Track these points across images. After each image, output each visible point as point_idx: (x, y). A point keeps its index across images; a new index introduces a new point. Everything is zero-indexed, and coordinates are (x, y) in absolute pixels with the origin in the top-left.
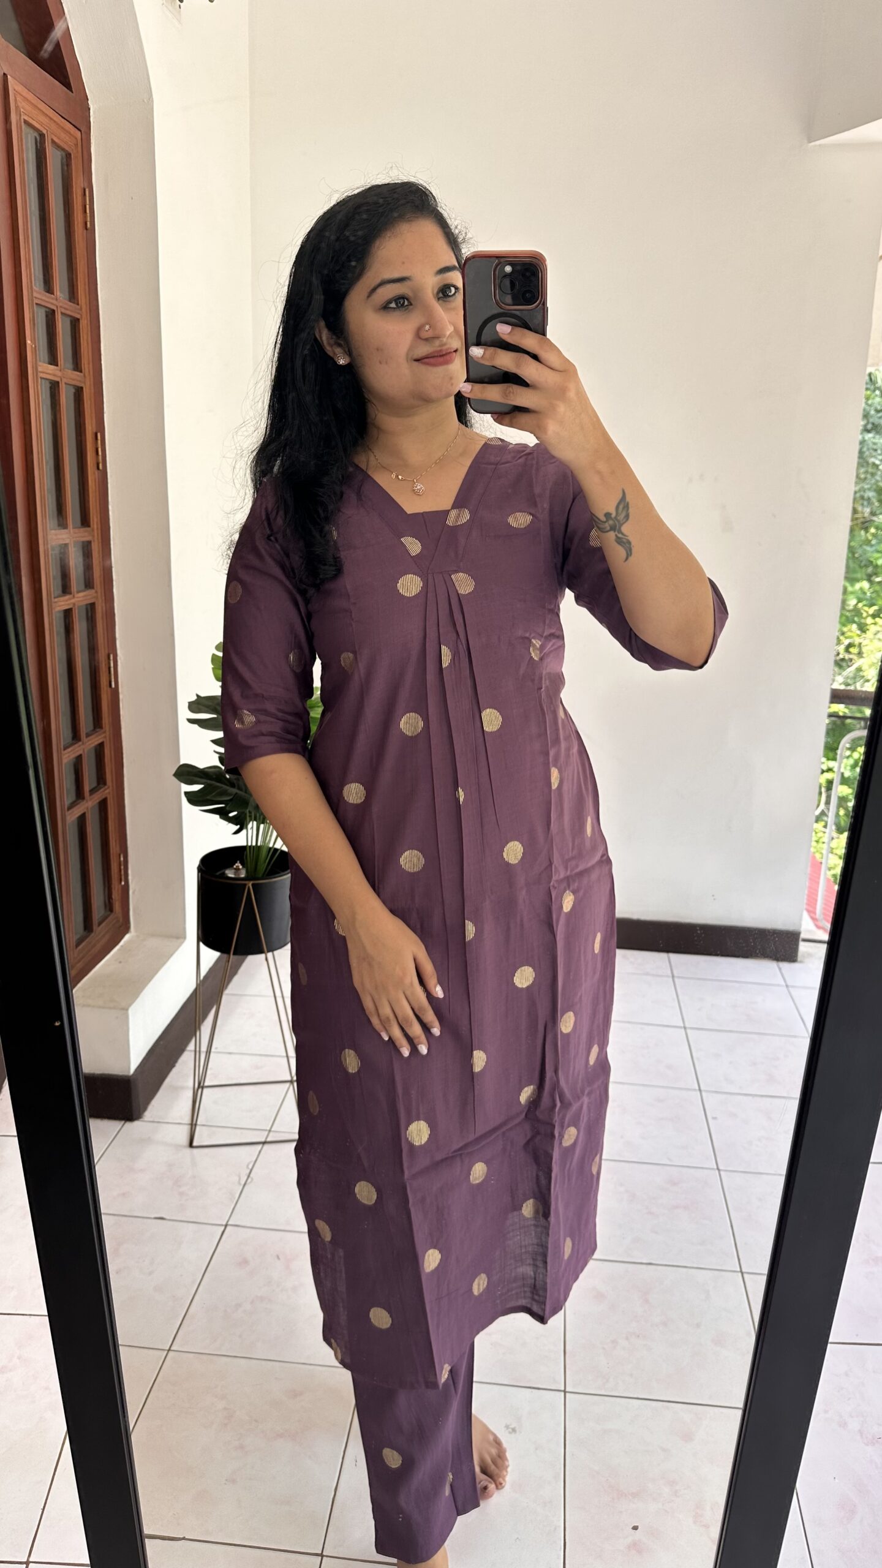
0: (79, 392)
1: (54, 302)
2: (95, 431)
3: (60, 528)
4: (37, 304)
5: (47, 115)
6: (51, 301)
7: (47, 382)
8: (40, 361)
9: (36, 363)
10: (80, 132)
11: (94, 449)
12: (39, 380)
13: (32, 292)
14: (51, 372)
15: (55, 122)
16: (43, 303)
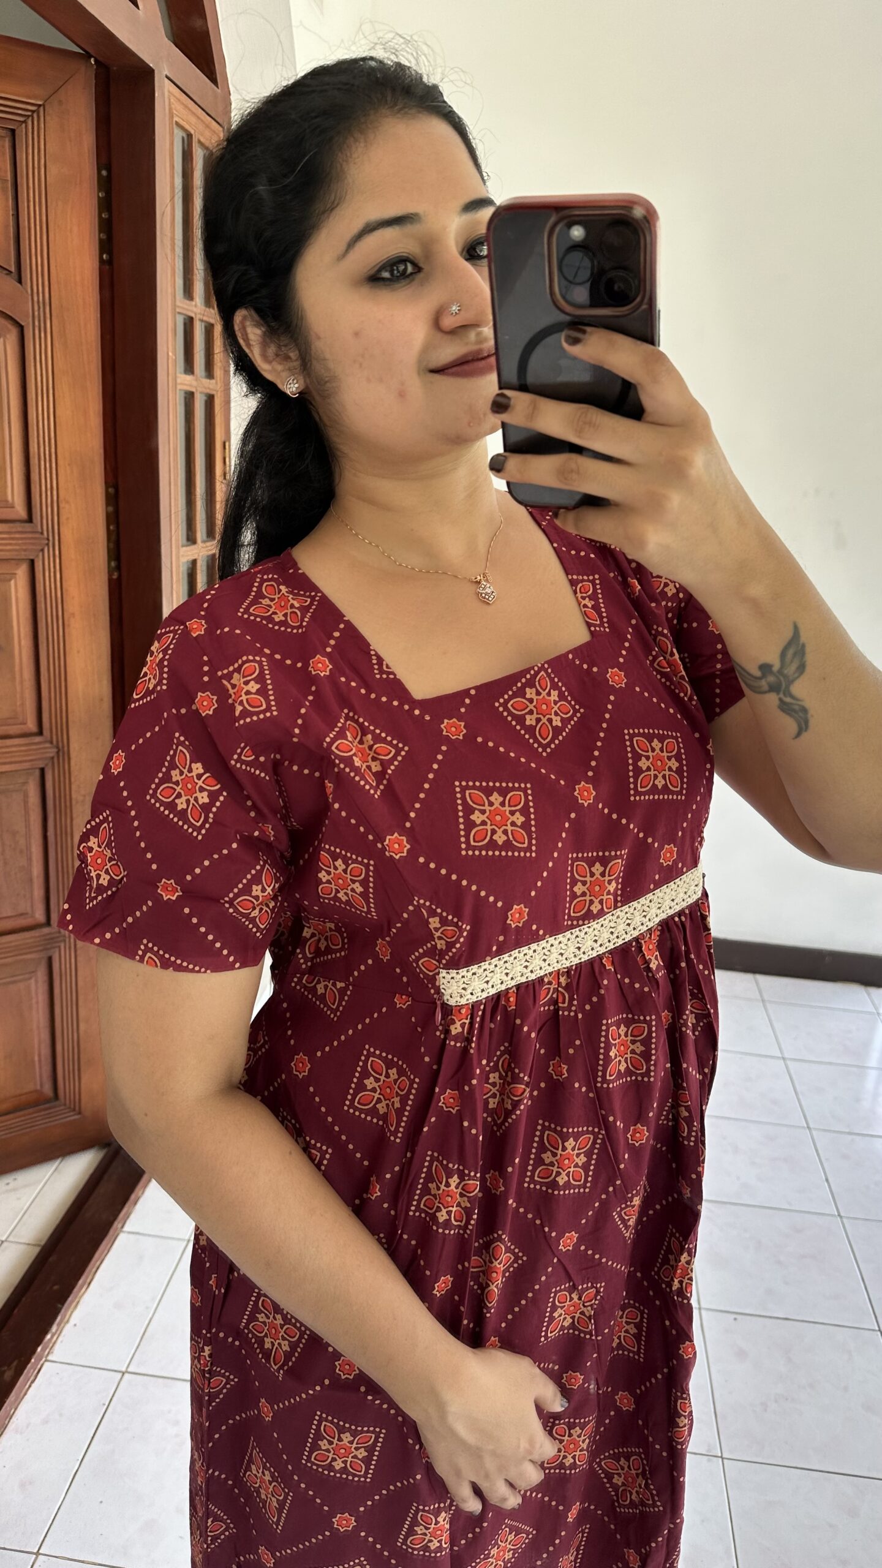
0: (210, 400)
1: (195, 309)
2: (223, 439)
3: (189, 543)
4: (179, 313)
5: (193, 113)
6: (190, 308)
7: (183, 393)
8: (181, 373)
9: (176, 374)
10: (221, 129)
11: (222, 461)
12: (178, 391)
13: (175, 301)
14: (186, 382)
15: (202, 121)
16: (185, 312)
